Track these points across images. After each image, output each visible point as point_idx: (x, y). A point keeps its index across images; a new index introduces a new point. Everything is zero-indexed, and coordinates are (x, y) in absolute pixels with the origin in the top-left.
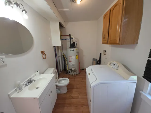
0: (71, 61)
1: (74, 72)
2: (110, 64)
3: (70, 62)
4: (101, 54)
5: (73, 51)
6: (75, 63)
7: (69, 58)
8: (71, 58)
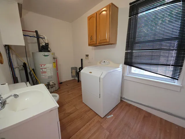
0: (45, 72)
1: (52, 88)
2: (100, 63)
3: (44, 74)
4: (82, 60)
5: (48, 56)
6: (52, 74)
7: (41, 67)
8: (45, 67)
